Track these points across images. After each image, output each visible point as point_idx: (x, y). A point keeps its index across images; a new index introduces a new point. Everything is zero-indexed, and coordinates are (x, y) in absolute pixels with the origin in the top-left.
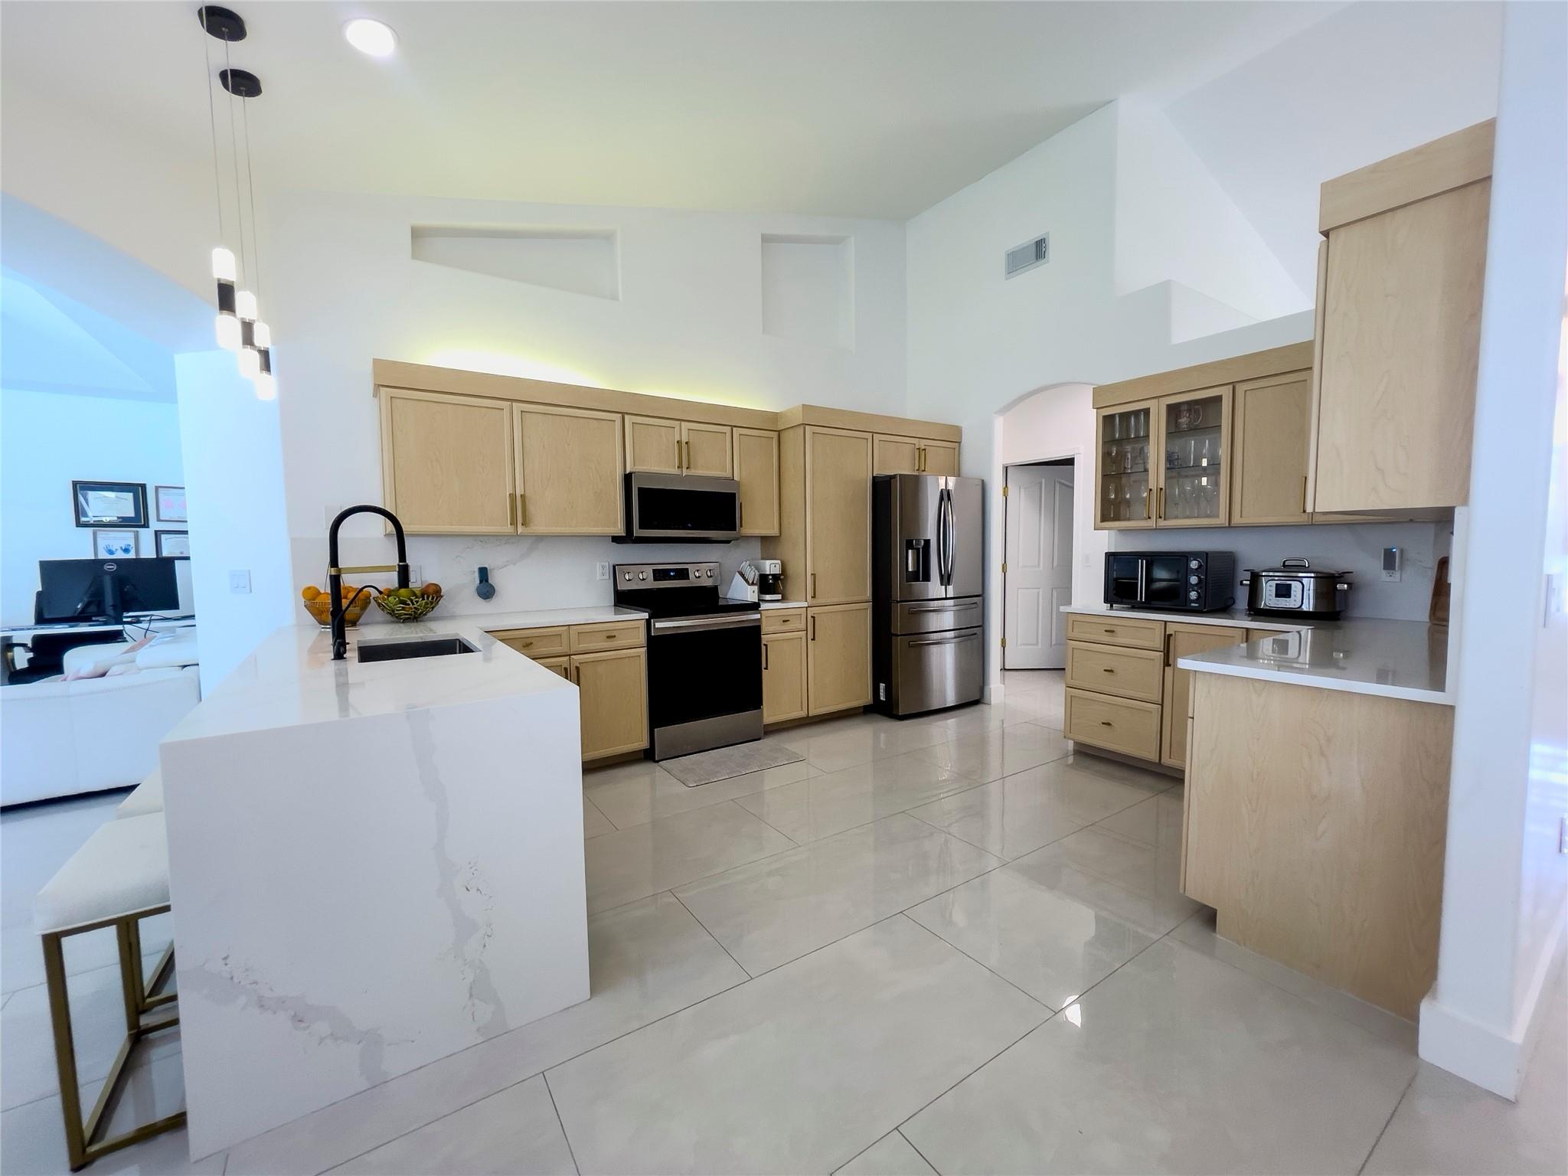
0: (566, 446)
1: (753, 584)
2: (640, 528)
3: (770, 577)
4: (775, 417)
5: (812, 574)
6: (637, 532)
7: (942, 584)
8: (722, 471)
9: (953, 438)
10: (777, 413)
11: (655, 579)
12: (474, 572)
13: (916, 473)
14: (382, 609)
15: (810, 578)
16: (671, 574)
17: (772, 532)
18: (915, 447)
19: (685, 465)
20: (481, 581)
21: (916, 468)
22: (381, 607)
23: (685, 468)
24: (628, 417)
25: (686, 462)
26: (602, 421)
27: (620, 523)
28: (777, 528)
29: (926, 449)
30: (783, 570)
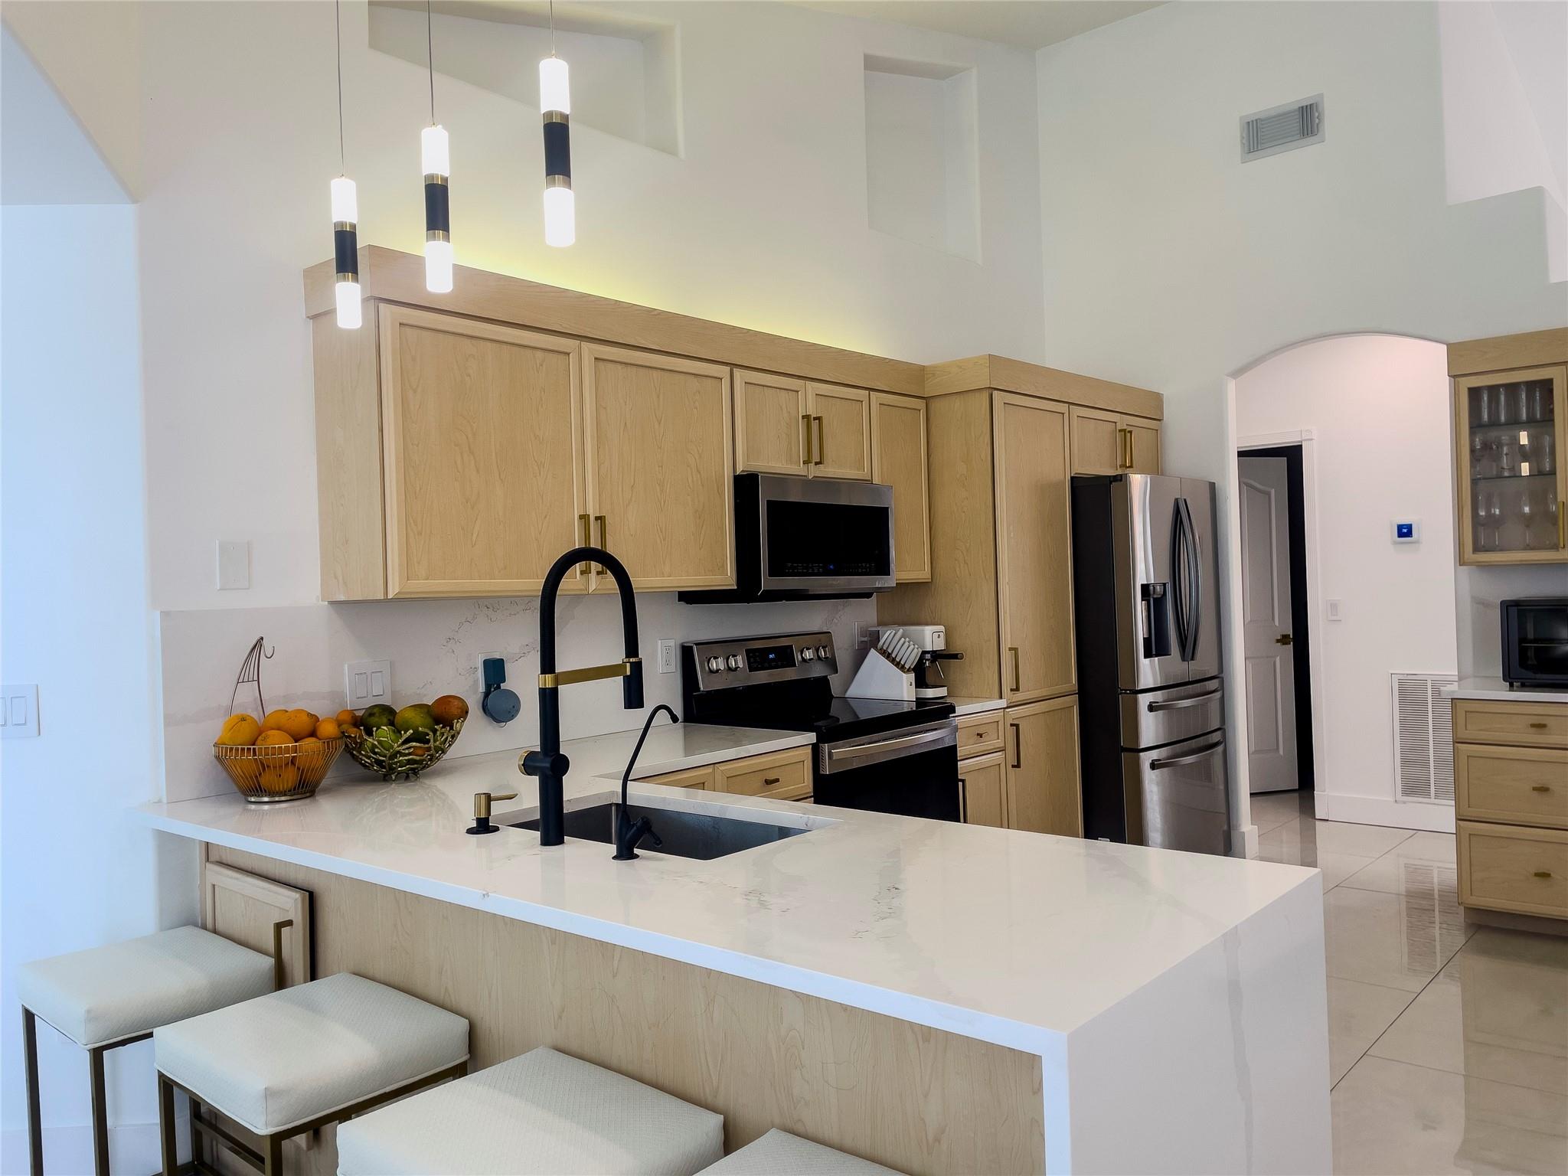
1: (908, 671)
2: (770, 575)
3: (928, 656)
4: (919, 373)
5: (1010, 649)
6: (768, 583)
7: (1183, 659)
8: (858, 470)
9: (1151, 409)
10: (923, 368)
11: (752, 668)
12: (477, 671)
13: (1119, 472)
14: (353, 755)
15: (1007, 658)
16: (771, 656)
17: (923, 574)
18: (1119, 428)
19: (816, 458)
20: (488, 686)
21: (1119, 463)
22: (352, 750)
23: (817, 463)
24: (737, 372)
25: (815, 452)
26: (704, 379)
27: (723, 566)
28: (927, 567)
29: (1131, 432)
30: (947, 643)
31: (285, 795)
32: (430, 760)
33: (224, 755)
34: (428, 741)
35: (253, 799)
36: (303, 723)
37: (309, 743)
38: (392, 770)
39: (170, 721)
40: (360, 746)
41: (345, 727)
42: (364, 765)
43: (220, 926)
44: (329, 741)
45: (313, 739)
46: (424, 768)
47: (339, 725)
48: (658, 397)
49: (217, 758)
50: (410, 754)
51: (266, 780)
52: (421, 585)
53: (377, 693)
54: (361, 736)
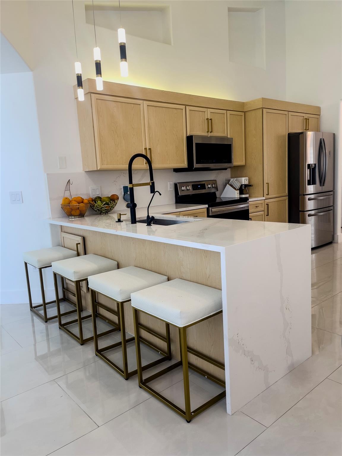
0: (165, 123)
1: (237, 190)
2: (196, 164)
3: (243, 186)
4: (243, 104)
5: (266, 183)
6: (196, 166)
7: (320, 186)
8: (223, 133)
9: (317, 112)
10: (244, 103)
11: (193, 189)
12: (121, 189)
14: (92, 208)
15: (265, 185)
16: (199, 186)
17: (243, 163)
18: (305, 118)
19: (210, 130)
20: (125, 193)
21: (304, 129)
22: (92, 207)
23: (211, 132)
24: (187, 107)
25: (210, 129)
26: (178, 109)
27: (184, 162)
28: (244, 161)
29: (308, 119)
30: (249, 182)
31: (77, 216)
32: (110, 209)
33: (63, 207)
34: (109, 205)
35: (70, 217)
36: (80, 200)
37: (81, 204)
38: (101, 212)
39: (51, 199)
40: (94, 206)
41: (90, 202)
42: (95, 211)
43: (65, 246)
44: (86, 204)
45: (83, 203)
46: (109, 212)
47: (89, 201)
48: (165, 115)
49: (62, 208)
50: (105, 208)
51: (73, 213)
52: (105, 167)
53: (97, 194)
54: (94, 204)
